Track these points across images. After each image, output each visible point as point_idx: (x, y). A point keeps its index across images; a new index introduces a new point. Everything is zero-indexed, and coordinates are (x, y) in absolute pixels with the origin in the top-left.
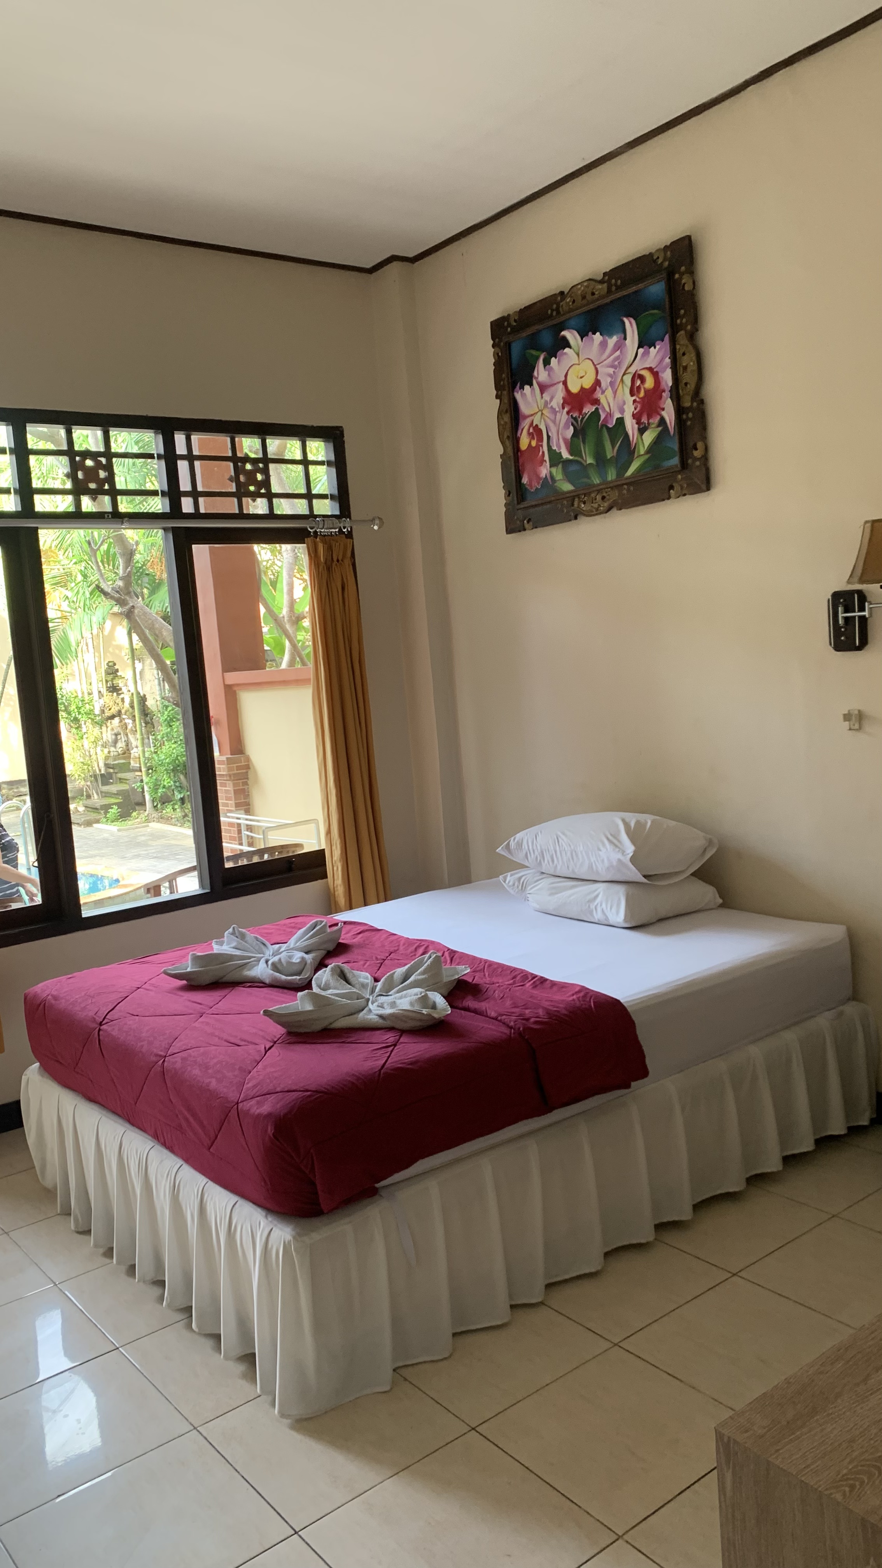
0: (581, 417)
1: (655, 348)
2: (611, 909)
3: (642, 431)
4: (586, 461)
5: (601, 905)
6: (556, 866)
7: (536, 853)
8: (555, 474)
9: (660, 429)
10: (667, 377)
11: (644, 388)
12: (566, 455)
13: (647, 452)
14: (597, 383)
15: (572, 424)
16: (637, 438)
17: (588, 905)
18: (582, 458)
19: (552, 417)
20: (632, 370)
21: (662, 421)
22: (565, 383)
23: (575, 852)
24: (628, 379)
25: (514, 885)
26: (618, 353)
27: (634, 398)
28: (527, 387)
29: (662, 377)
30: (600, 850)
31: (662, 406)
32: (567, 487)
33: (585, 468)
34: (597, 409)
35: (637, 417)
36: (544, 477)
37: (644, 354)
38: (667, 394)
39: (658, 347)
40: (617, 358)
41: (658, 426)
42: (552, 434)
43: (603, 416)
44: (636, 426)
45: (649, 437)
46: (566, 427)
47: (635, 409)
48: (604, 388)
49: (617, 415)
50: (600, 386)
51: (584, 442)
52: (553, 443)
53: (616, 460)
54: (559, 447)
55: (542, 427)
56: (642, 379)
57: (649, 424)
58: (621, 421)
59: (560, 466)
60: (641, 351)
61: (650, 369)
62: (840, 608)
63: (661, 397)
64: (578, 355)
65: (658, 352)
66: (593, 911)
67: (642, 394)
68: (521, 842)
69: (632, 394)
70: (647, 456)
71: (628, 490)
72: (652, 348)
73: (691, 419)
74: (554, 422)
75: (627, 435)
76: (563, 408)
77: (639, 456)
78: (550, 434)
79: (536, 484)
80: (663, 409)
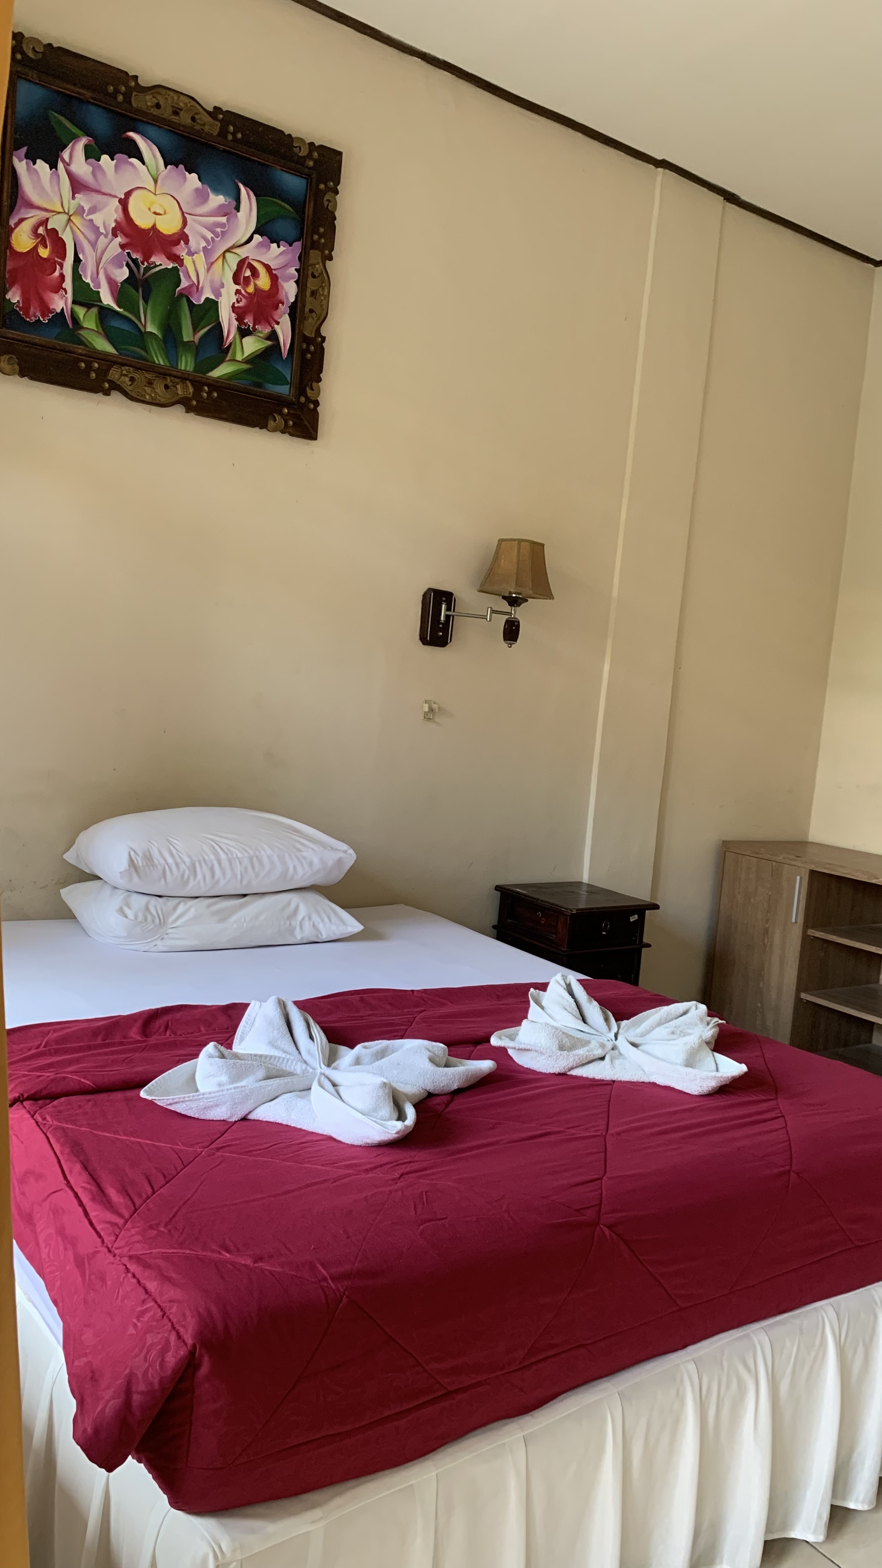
0: (146, 264)
1: (279, 247)
3: (244, 332)
4: (145, 327)
8: (81, 317)
9: (269, 343)
10: (290, 290)
11: (255, 285)
12: (107, 299)
13: (247, 361)
14: (182, 237)
15: (128, 265)
16: (234, 338)
18: (139, 319)
19: (92, 237)
20: (243, 252)
21: (273, 336)
22: (124, 203)
24: (233, 261)
26: (224, 220)
27: (238, 287)
28: (41, 166)
29: (283, 287)
31: (276, 318)
32: (103, 345)
33: (144, 334)
34: (175, 269)
35: (239, 313)
36: (59, 311)
37: (260, 245)
38: (284, 309)
39: (282, 248)
40: (222, 225)
41: (268, 338)
42: (86, 258)
43: (184, 284)
44: (236, 323)
45: (251, 345)
46: (116, 261)
47: (238, 302)
48: (192, 250)
49: (208, 294)
50: (187, 242)
51: (146, 301)
52: (85, 271)
53: (197, 349)
54: (98, 285)
55: (67, 237)
56: (255, 273)
57: (255, 329)
58: (212, 306)
59: (94, 310)
60: (257, 238)
61: (268, 267)
62: (443, 606)
63: (277, 308)
64: (156, 181)
65: (281, 254)
67: (251, 289)
69: (236, 279)
70: (245, 366)
71: (209, 393)
72: (275, 245)
73: (311, 353)
74: (94, 245)
75: (219, 326)
76: (115, 235)
77: (234, 360)
78: (81, 256)
79: (38, 314)
80: (278, 323)
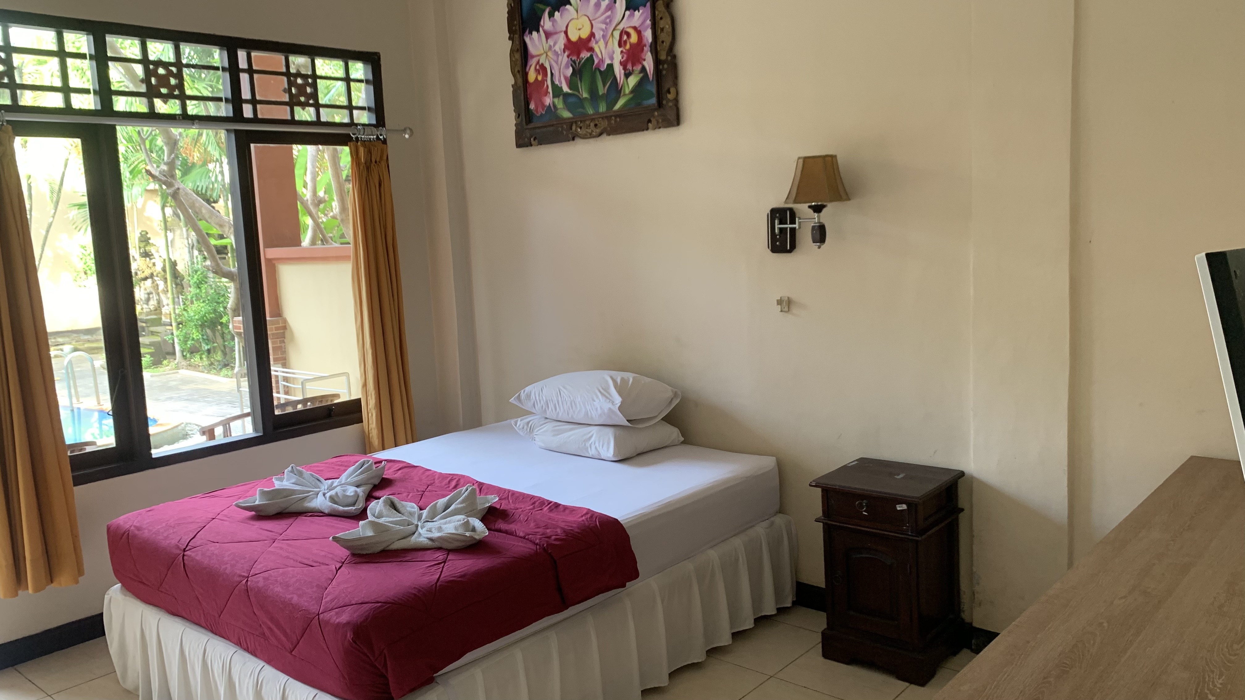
0: (578, 60)
1: (639, 11)
2: (602, 447)
3: (627, 75)
4: (582, 96)
5: (594, 444)
6: (558, 412)
7: (542, 401)
8: (557, 103)
9: (641, 75)
10: (648, 35)
11: (630, 43)
12: (566, 89)
13: (632, 92)
14: (592, 35)
15: (572, 65)
16: (623, 81)
17: (584, 444)
18: (579, 92)
19: (555, 58)
20: (621, 27)
21: (643, 69)
22: (566, 33)
23: (574, 402)
24: (617, 34)
25: (523, 428)
26: (609, 13)
27: (621, 49)
28: (535, 34)
29: (644, 36)
30: (594, 401)
31: (643, 57)
32: (566, 114)
33: (581, 100)
34: (591, 56)
35: (623, 64)
36: (548, 105)
37: (630, 16)
38: (647, 49)
39: (641, 11)
40: (609, 17)
41: (641, 72)
42: (555, 72)
43: (596, 61)
44: (623, 72)
45: (633, 81)
46: (567, 67)
47: (622, 58)
48: (597, 40)
49: (608, 61)
50: (594, 37)
51: (581, 81)
52: (555, 78)
53: (606, 96)
54: (561, 83)
55: (547, 66)
56: (629, 35)
57: (633, 70)
58: (610, 66)
59: (561, 97)
60: (628, 13)
61: (635, 28)
62: (776, 221)
63: (642, 50)
64: (577, 12)
65: (641, 15)
66: (588, 448)
67: (628, 47)
68: (529, 394)
69: (620, 46)
70: (631, 96)
71: (616, 121)
72: (637, 12)
73: (665, 70)
74: (557, 62)
75: (615, 78)
76: (564, 52)
77: (625, 95)
78: (553, 72)
79: (541, 110)
80: (644, 60)
